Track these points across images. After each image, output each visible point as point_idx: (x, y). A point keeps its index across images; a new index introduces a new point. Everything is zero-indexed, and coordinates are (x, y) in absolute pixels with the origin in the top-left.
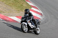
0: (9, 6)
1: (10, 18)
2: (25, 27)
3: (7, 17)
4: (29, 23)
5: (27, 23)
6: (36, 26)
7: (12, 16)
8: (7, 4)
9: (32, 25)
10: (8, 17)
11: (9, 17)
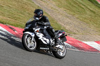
0: (84, 24)
1: (86, 44)
2: (31, 40)
3: (79, 42)
5: (35, 34)
7: (88, 40)
8: (80, 20)
9: (45, 39)
10: (81, 42)
11: (84, 42)
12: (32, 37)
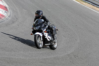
4: (45, 33)
5: (43, 34)
6: (53, 37)
12: (40, 37)
